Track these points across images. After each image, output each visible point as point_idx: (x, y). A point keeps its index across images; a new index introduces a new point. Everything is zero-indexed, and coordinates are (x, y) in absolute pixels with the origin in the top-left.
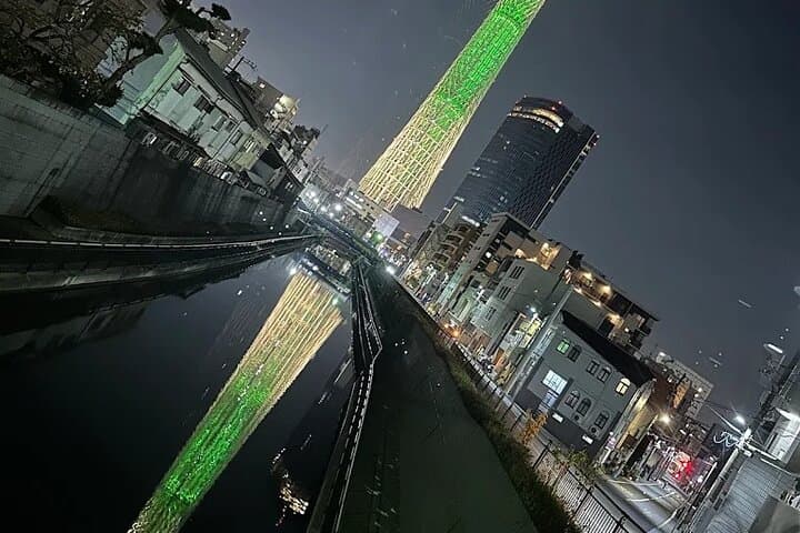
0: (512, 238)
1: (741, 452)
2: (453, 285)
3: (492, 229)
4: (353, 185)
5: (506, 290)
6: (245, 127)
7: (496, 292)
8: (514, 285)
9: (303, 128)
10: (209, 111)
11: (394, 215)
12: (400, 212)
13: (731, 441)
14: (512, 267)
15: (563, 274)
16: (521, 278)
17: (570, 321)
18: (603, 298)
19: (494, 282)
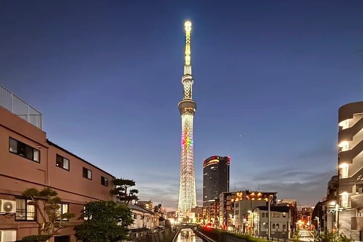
0: (228, 198)
1: (339, 212)
2: (221, 219)
3: (222, 199)
4: (178, 212)
5: (237, 212)
6: (153, 216)
7: (235, 213)
8: (239, 209)
9: (156, 206)
10: (143, 218)
11: (192, 212)
12: (193, 210)
13: (333, 211)
14: (235, 204)
15: (246, 198)
16: (239, 206)
17: (261, 208)
18: (260, 197)
19: (232, 212)
